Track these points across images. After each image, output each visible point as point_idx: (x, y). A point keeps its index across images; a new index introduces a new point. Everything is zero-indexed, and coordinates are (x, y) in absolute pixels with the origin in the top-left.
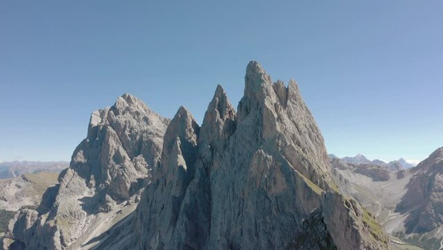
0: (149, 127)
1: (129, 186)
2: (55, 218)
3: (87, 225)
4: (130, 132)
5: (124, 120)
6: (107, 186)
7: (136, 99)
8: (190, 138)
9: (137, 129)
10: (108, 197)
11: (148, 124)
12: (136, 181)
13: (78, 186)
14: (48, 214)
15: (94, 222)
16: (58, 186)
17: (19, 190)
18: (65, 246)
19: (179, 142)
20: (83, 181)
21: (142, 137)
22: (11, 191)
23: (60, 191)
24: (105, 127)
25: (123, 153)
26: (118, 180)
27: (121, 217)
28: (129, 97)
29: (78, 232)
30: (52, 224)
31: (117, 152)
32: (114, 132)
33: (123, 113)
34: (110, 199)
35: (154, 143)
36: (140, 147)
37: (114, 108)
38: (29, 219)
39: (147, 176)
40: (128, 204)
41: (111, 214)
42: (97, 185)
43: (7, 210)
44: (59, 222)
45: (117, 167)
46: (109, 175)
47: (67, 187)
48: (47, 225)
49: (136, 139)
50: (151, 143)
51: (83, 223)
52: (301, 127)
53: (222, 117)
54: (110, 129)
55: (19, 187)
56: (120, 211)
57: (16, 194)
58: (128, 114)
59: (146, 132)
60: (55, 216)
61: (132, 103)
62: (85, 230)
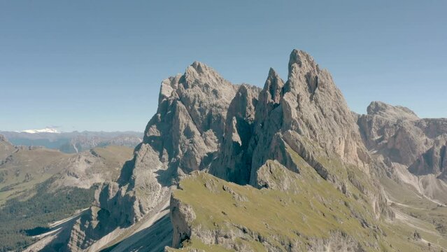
0: (218, 101)
1: (199, 161)
2: (133, 189)
3: (162, 196)
4: (200, 106)
5: (193, 93)
6: (178, 161)
7: (207, 67)
8: (250, 116)
9: (206, 103)
10: (179, 170)
11: (217, 97)
12: (206, 155)
13: (151, 160)
14: (127, 186)
15: (168, 194)
16: (135, 160)
17: (89, 166)
18: (144, 213)
19: (235, 121)
20: (157, 155)
21: (211, 111)
22: (81, 167)
23: (136, 165)
24: (175, 101)
25: (193, 128)
26: (189, 155)
28: (199, 66)
29: (154, 202)
30: (131, 195)
31: (188, 128)
32: (183, 107)
33: (193, 86)
34: (182, 173)
36: (209, 121)
37: (183, 80)
38: (111, 190)
39: (216, 150)
42: (170, 159)
43: (79, 187)
44: (137, 193)
45: (187, 141)
46: (180, 150)
47: (142, 161)
48: (127, 196)
49: (205, 113)
50: (220, 117)
51: (159, 194)
52: (327, 111)
53: (273, 98)
54: (179, 103)
55: (89, 162)
57: (86, 171)
58: (197, 87)
59: (216, 106)
60: (133, 187)
61: (203, 73)
62: (160, 200)
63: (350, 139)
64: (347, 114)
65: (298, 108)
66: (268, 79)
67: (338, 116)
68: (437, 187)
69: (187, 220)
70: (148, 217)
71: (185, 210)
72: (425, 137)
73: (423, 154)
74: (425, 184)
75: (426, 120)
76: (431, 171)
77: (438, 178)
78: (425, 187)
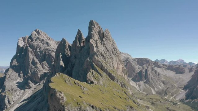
0: (49, 47)
1: (39, 76)
2: (5, 92)
3: (20, 95)
4: (39, 50)
5: (36, 44)
6: (29, 77)
7: (42, 32)
8: (67, 53)
9: (43, 48)
10: (29, 81)
11: (48, 45)
13: (14, 77)
14: (1, 90)
15: (23, 94)
16: (5, 77)
18: (11, 104)
19: (61, 55)
20: (17, 74)
21: (45, 52)
23: (6, 79)
24: (27, 47)
25: (36, 60)
26: (34, 74)
27: (37, 90)
28: (38, 31)
29: (16, 98)
30: (3, 94)
31: (33, 60)
32: (31, 50)
33: (36, 40)
34: (31, 83)
35: (51, 55)
36: (45, 57)
37: (30, 37)
39: (48, 71)
40: (39, 85)
41: (31, 89)
42: (24, 76)
44: (7, 93)
45: (33, 67)
46: (29, 71)
47: (9, 77)
48: (1, 95)
49: (42, 53)
50: (50, 55)
51: (18, 94)
52: (109, 49)
53: (80, 44)
54: (29, 48)
56: (36, 88)
58: (38, 41)
59: (48, 50)
60: (5, 90)
61: (40, 34)
62: (19, 97)
63: (119, 63)
64: (118, 51)
65: (97, 47)
66: (77, 35)
67: (114, 51)
68: (144, 87)
69: (61, 101)
70: (13, 105)
71: (60, 95)
72: (138, 66)
73: (138, 73)
74: (139, 86)
75: (137, 59)
76: (142, 80)
77: (144, 83)
78: (139, 87)
